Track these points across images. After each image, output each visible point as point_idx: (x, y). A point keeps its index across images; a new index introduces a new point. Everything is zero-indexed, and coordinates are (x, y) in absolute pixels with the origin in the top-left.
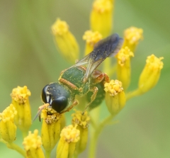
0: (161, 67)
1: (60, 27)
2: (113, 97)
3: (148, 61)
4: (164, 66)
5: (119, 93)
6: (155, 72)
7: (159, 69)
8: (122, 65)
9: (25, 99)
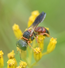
0: (56, 43)
1: (16, 27)
2: (37, 54)
3: (51, 40)
4: (57, 42)
5: (39, 53)
6: (54, 45)
7: (55, 43)
8: (40, 42)
9: (1, 56)
